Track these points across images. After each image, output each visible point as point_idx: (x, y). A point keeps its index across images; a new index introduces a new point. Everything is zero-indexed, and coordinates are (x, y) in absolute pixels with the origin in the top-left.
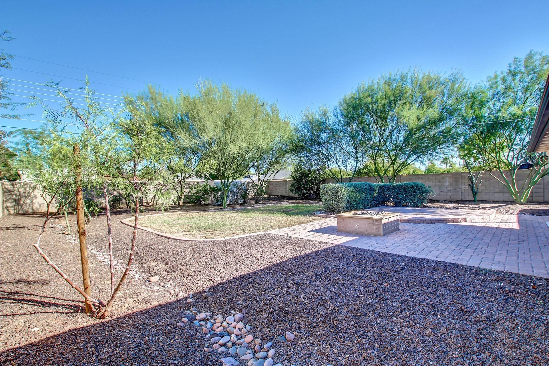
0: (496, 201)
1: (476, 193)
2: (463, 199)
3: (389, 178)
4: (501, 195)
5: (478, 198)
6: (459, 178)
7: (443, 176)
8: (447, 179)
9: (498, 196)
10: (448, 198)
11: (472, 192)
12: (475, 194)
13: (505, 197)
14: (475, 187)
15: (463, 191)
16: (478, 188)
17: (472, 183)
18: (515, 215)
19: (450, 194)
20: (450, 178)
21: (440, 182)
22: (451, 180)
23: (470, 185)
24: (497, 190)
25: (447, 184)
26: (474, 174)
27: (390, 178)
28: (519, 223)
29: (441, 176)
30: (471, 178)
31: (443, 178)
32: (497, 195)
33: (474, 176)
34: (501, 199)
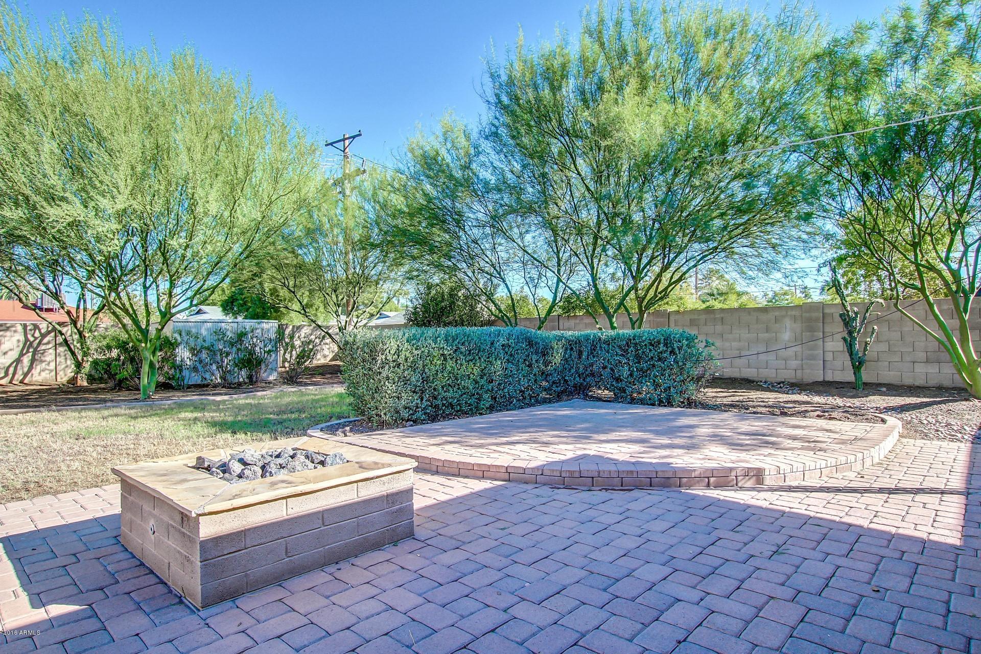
0: (919, 387)
1: (860, 363)
2: (829, 378)
3: (631, 319)
4: (933, 369)
5: (866, 376)
6: (817, 320)
7: (777, 313)
8: (788, 323)
9: (923, 373)
10: (787, 375)
11: (852, 359)
12: (858, 364)
13: (944, 374)
14: (857, 346)
15: (829, 357)
16: (865, 349)
17: (850, 333)
18: (962, 445)
19: (794, 363)
20: (795, 319)
21: (767, 330)
22: (798, 326)
23: (844, 339)
24: (922, 356)
25: (786, 336)
26: (856, 309)
27: (634, 319)
28: (967, 493)
29: (771, 316)
30: (847, 321)
31: (777, 320)
32: (920, 369)
33: (856, 314)
34: (932, 382)
